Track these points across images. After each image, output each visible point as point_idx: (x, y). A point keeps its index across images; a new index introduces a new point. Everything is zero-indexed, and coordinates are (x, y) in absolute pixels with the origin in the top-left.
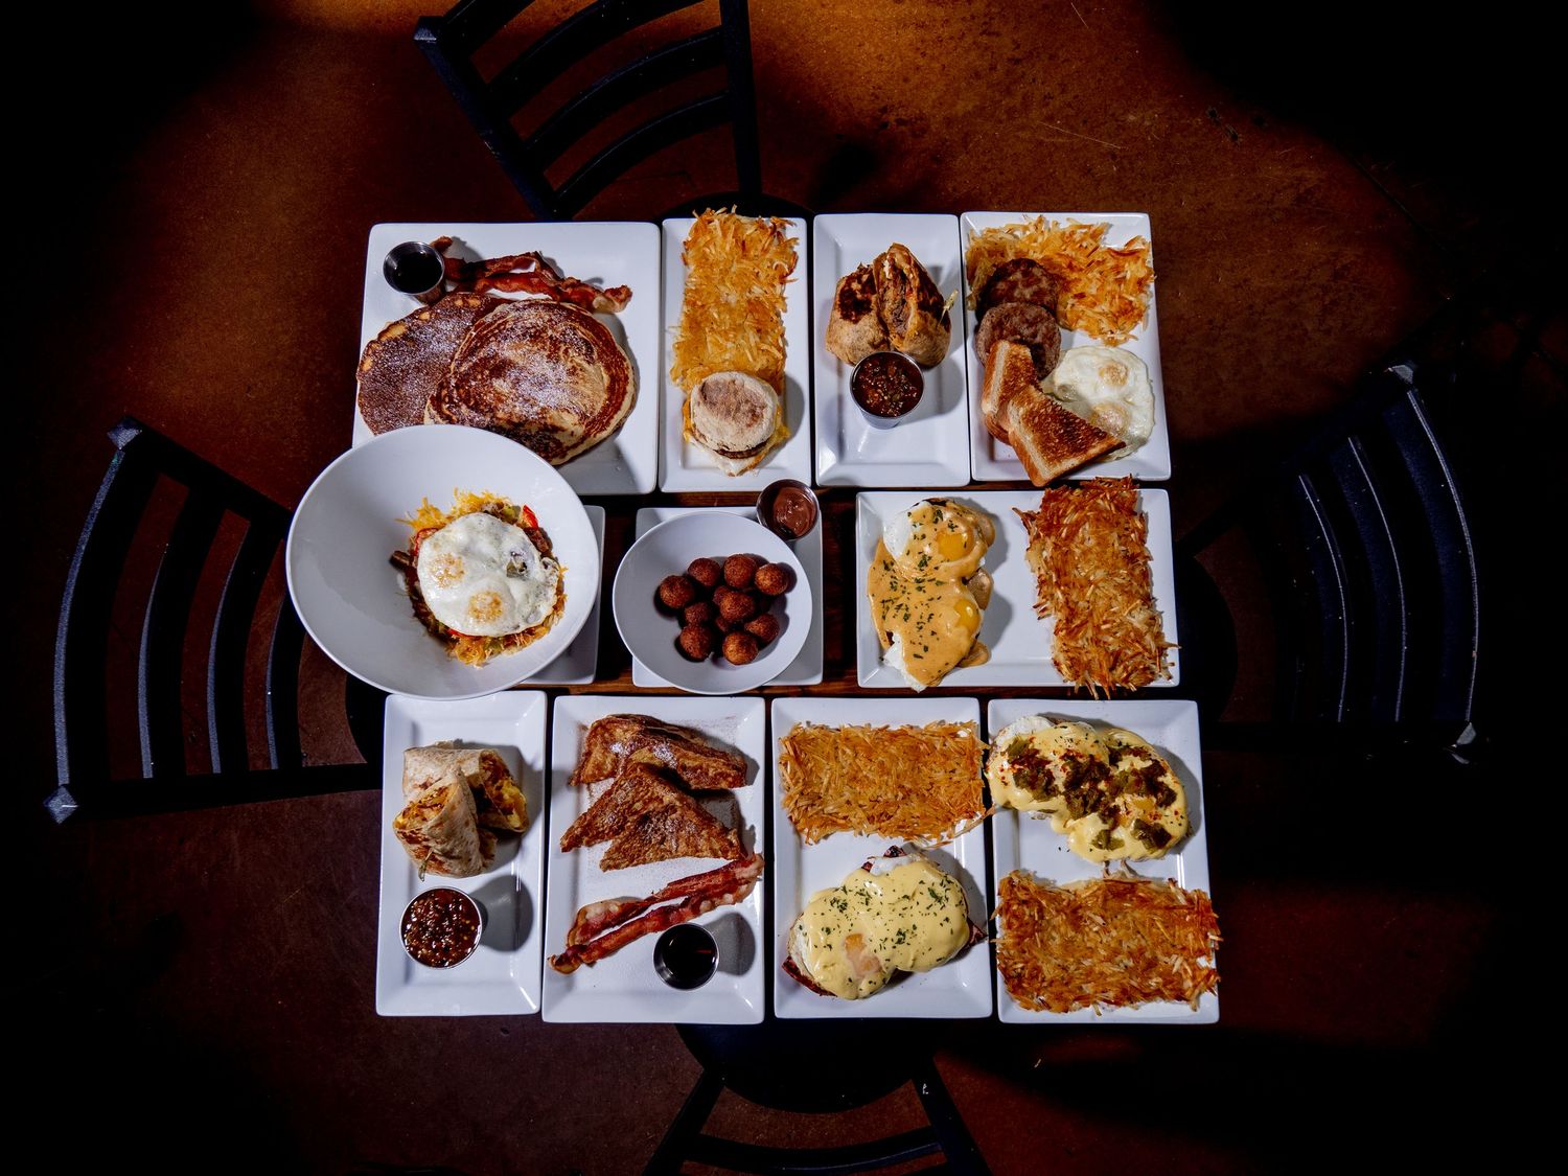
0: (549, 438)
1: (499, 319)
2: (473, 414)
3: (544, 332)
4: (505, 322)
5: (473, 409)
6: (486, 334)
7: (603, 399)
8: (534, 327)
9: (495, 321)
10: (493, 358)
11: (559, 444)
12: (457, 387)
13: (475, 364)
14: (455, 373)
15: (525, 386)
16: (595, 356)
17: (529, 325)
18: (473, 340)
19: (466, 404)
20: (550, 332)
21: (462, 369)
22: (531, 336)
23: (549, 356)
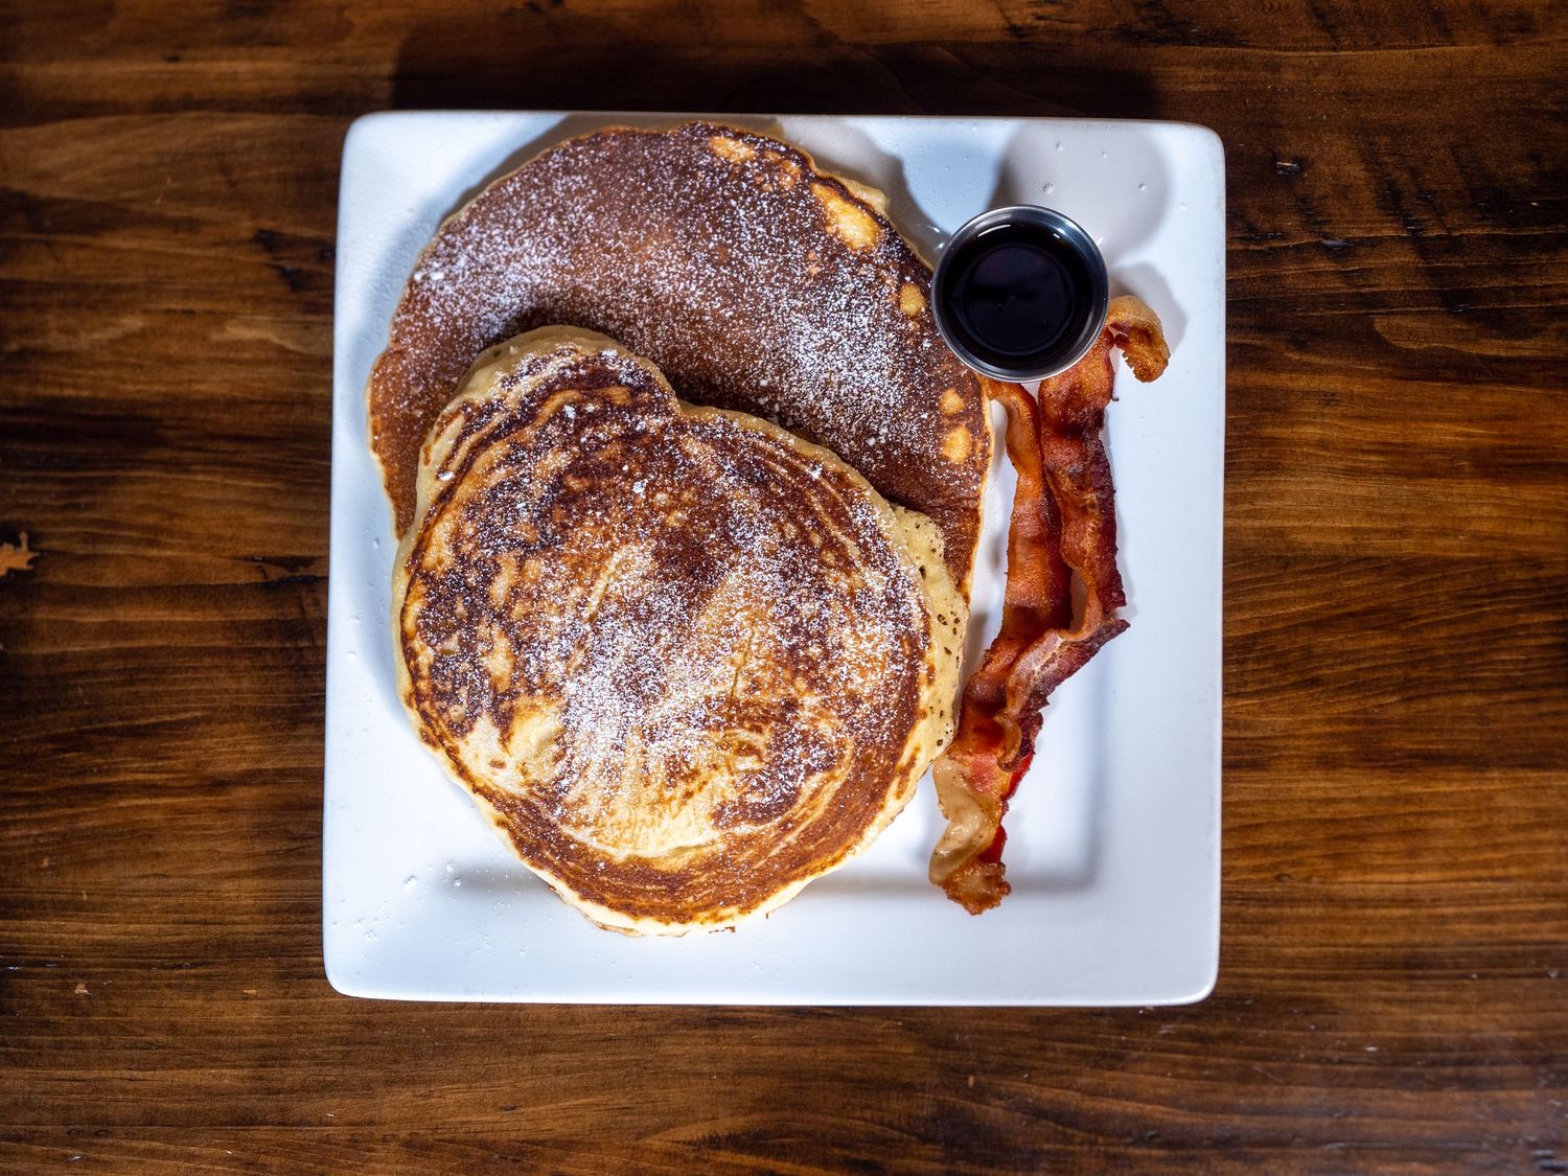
0: (474, 705)
1: (864, 547)
2: (538, 489)
3: (812, 684)
4: (846, 566)
5: (554, 488)
6: (809, 510)
7: (611, 850)
8: (827, 655)
9: (856, 535)
10: (726, 537)
11: (462, 728)
12: (630, 437)
13: (706, 486)
14: (680, 427)
15: (627, 639)
16: (745, 829)
17: (831, 641)
18: (794, 471)
19: (571, 469)
20: (811, 700)
21: (693, 447)
22: (793, 649)
23: (731, 702)
